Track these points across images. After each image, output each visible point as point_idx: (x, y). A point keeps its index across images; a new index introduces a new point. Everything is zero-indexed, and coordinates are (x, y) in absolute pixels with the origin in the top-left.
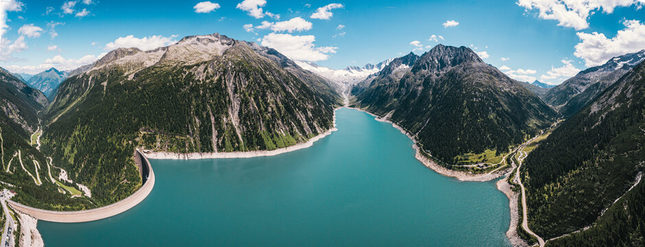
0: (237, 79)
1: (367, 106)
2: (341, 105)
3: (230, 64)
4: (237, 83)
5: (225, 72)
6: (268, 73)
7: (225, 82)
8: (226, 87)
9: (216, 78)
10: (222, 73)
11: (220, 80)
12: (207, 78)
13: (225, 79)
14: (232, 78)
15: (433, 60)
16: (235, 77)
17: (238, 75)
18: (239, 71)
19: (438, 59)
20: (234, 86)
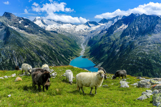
0: (19, 60)
1: (93, 57)
2: (77, 56)
3: (14, 52)
4: (19, 61)
5: (12, 56)
6: (32, 51)
7: (13, 62)
8: (14, 64)
9: (8, 60)
10: (11, 57)
11: (10, 61)
12: (3, 61)
13: (13, 60)
14: (17, 59)
15: (135, 28)
16: (18, 58)
17: (19, 57)
18: (19, 55)
19: (138, 27)
20: (18, 63)
